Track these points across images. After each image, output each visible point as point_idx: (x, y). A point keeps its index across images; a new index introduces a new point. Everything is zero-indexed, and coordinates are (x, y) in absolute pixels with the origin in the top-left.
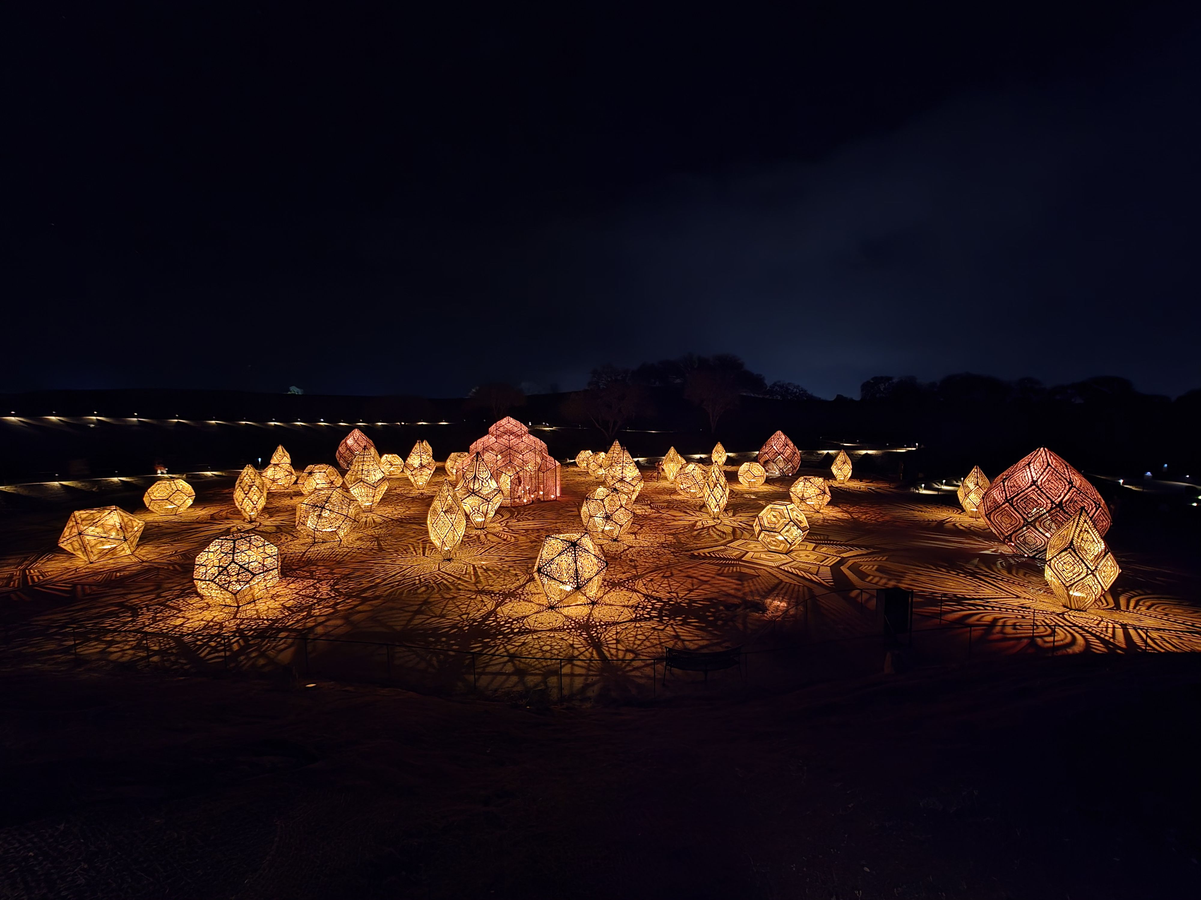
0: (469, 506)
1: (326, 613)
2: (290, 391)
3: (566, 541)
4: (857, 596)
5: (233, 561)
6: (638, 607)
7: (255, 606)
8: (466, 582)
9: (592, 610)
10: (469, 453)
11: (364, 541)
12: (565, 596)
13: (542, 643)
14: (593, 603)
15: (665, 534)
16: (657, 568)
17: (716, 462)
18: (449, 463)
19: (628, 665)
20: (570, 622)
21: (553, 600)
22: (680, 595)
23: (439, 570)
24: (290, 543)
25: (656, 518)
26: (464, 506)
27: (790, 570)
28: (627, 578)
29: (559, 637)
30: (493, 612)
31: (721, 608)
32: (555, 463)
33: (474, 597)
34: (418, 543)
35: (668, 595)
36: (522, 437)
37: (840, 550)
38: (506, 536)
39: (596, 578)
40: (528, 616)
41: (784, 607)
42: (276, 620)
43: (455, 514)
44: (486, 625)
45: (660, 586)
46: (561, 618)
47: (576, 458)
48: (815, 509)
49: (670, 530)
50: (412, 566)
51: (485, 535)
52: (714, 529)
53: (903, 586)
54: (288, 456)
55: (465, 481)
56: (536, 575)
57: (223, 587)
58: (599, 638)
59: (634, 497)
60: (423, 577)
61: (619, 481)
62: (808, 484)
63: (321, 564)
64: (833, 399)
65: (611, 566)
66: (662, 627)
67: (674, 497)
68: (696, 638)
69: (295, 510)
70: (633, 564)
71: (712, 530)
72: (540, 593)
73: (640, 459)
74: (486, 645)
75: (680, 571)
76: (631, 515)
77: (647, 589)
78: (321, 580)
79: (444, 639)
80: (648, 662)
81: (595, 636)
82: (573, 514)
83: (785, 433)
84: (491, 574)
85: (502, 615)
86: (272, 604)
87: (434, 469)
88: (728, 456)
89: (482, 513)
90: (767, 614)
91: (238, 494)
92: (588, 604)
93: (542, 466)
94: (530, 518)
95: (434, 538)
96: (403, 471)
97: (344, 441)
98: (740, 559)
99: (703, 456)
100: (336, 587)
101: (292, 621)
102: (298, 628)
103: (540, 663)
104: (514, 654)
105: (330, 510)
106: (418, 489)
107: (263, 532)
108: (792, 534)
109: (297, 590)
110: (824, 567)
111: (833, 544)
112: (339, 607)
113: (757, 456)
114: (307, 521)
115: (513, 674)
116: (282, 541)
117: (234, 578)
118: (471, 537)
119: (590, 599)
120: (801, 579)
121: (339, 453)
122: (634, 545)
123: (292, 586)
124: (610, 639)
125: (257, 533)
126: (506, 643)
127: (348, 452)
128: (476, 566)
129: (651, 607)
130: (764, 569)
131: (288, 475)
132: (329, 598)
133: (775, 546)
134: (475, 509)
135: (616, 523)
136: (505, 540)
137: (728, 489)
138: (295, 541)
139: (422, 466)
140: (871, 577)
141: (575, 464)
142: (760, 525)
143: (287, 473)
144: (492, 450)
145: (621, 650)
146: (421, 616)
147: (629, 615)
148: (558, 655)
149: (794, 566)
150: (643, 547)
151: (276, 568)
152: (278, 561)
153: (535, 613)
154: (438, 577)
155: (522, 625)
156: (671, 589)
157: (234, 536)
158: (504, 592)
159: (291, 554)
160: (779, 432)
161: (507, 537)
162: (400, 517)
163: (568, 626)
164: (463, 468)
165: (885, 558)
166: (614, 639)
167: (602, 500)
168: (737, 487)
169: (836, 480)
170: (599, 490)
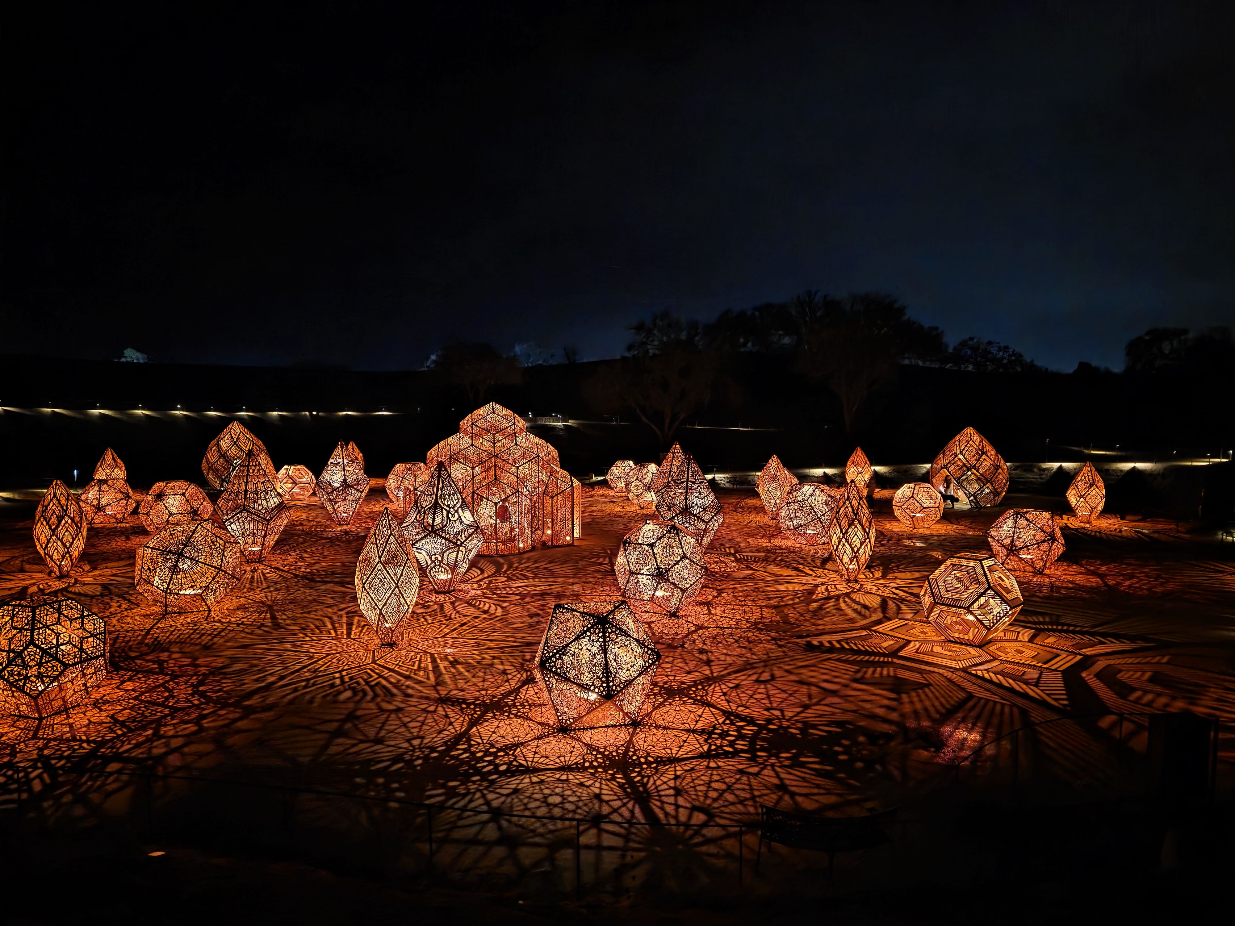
0: (425, 553)
1: (187, 732)
2: (126, 357)
3: (589, 615)
4: (1113, 725)
5: (32, 642)
6: (712, 732)
7: (68, 717)
8: (420, 682)
9: (632, 736)
10: (426, 464)
11: (248, 611)
12: (586, 711)
13: (547, 791)
14: (635, 724)
15: (761, 607)
16: (748, 666)
17: (853, 481)
18: (391, 481)
19: (697, 833)
20: (595, 755)
21: (565, 717)
22: (788, 714)
23: (374, 662)
24: (125, 613)
25: (744, 578)
26: (416, 554)
27: (986, 676)
28: (695, 681)
29: (577, 781)
30: (464, 736)
31: (861, 739)
32: (572, 481)
33: (432, 708)
34: (341, 616)
35: (765, 713)
36: (516, 437)
37: (1081, 641)
38: (487, 605)
39: (640, 680)
40: (522, 744)
41: (976, 741)
42: (102, 744)
43: (401, 568)
44: (453, 757)
45: (751, 697)
46: (579, 749)
47: (606, 473)
48: (1035, 568)
49: (769, 599)
50: (329, 655)
51: (452, 603)
52: (847, 599)
53: (1199, 710)
54: (123, 466)
55: (419, 511)
56: (538, 675)
57: (15, 686)
58: (645, 785)
59: (706, 541)
60: (348, 674)
61: (681, 513)
62: (1022, 522)
63: (177, 650)
64: (1071, 371)
65: (667, 660)
66: (755, 770)
67: (777, 542)
68: (815, 791)
69: (134, 557)
70: (704, 657)
71: (845, 602)
72: (544, 705)
73: (719, 476)
74: (452, 793)
75: (788, 671)
76: (701, 572)
77: (728, 702)
78: (177, 677)
79: (381, 780)
80: (733, 829)
81: (638, 782)
82: (602, 570)
83: (980, 430)
84: (462, 670)
85: (480, 741)
86: (95, 715)
87: (367, 490)
88: (875, 472)
89: (448, 565)
90: (944, 753)
91: (41, 532)
92: (625, 725)
93: (550, 488)
94: (528, 574)
95: (366, 608)
96: (314, 494)
97: (214, 442)
98: (895, 654)
99: (830, 471)
100: (201, 688)
101: (129, 744)
102: (141, 756)
103: (544, 825)
104: (498, 808)
105: (192, 559)
106: (340, 524)
107: (80, 594)
108: (991, 612)
109: (136, 692)
110: (1050, 673)
111: (1067, 632)
112: (205, 723)
113: (928, 472)
114: (154, 577)
115: (498, 842)
116: (112, 610)
117: (34, 671)
118: (428, 607)
119: (630, 717)
120: (1008, 694)
121: (208, 461)
122: (706, 624)
123: (129, 686)
124: (665, 787)
125: (70, 595)
126: (486, 788)
127: (221, 460)
128: (436, 656)
129: (736, 734)
130: (940, 674)
131: (121, 499)
132: (189, 707)
133: (960, 632)
134: (436, 559)
135: (675, 585)
136: (485, 612)
137: (873, 531)
138: (134, 611)
139: (346, 485)
140: (1138, 694)
141: (604, 483)
142: (933, 594)
143: (120, 496)
144: (466, 458)
145: (682, 807)
146: (340, 740)
147: (698, 746)
148: (574, 812)
149: (995, 669)
150: (721, 628)
151: (101, 656)
152: (105, 644)
153: (536, 738)
154: (373, 674)
155: (512, 758)
156: (771, 703)
157: (32, 601)
158: (484, 701)
159: (128, 631)
160: (970, 430)
161: (490, 607)
162: (308, 570)
163: (591, 763)
164: (416, 489)
165: (1165, 660)
166: (671, 788)
167: (652, 546)
168: (892, 527)
169: (1075, 516)
170: (646, 528)
